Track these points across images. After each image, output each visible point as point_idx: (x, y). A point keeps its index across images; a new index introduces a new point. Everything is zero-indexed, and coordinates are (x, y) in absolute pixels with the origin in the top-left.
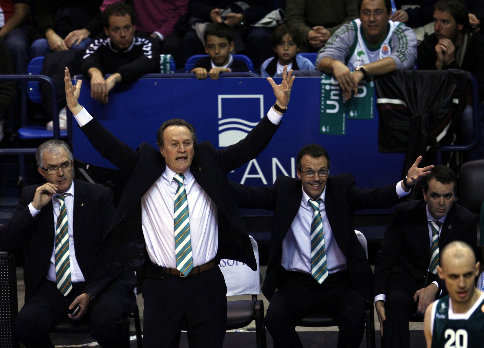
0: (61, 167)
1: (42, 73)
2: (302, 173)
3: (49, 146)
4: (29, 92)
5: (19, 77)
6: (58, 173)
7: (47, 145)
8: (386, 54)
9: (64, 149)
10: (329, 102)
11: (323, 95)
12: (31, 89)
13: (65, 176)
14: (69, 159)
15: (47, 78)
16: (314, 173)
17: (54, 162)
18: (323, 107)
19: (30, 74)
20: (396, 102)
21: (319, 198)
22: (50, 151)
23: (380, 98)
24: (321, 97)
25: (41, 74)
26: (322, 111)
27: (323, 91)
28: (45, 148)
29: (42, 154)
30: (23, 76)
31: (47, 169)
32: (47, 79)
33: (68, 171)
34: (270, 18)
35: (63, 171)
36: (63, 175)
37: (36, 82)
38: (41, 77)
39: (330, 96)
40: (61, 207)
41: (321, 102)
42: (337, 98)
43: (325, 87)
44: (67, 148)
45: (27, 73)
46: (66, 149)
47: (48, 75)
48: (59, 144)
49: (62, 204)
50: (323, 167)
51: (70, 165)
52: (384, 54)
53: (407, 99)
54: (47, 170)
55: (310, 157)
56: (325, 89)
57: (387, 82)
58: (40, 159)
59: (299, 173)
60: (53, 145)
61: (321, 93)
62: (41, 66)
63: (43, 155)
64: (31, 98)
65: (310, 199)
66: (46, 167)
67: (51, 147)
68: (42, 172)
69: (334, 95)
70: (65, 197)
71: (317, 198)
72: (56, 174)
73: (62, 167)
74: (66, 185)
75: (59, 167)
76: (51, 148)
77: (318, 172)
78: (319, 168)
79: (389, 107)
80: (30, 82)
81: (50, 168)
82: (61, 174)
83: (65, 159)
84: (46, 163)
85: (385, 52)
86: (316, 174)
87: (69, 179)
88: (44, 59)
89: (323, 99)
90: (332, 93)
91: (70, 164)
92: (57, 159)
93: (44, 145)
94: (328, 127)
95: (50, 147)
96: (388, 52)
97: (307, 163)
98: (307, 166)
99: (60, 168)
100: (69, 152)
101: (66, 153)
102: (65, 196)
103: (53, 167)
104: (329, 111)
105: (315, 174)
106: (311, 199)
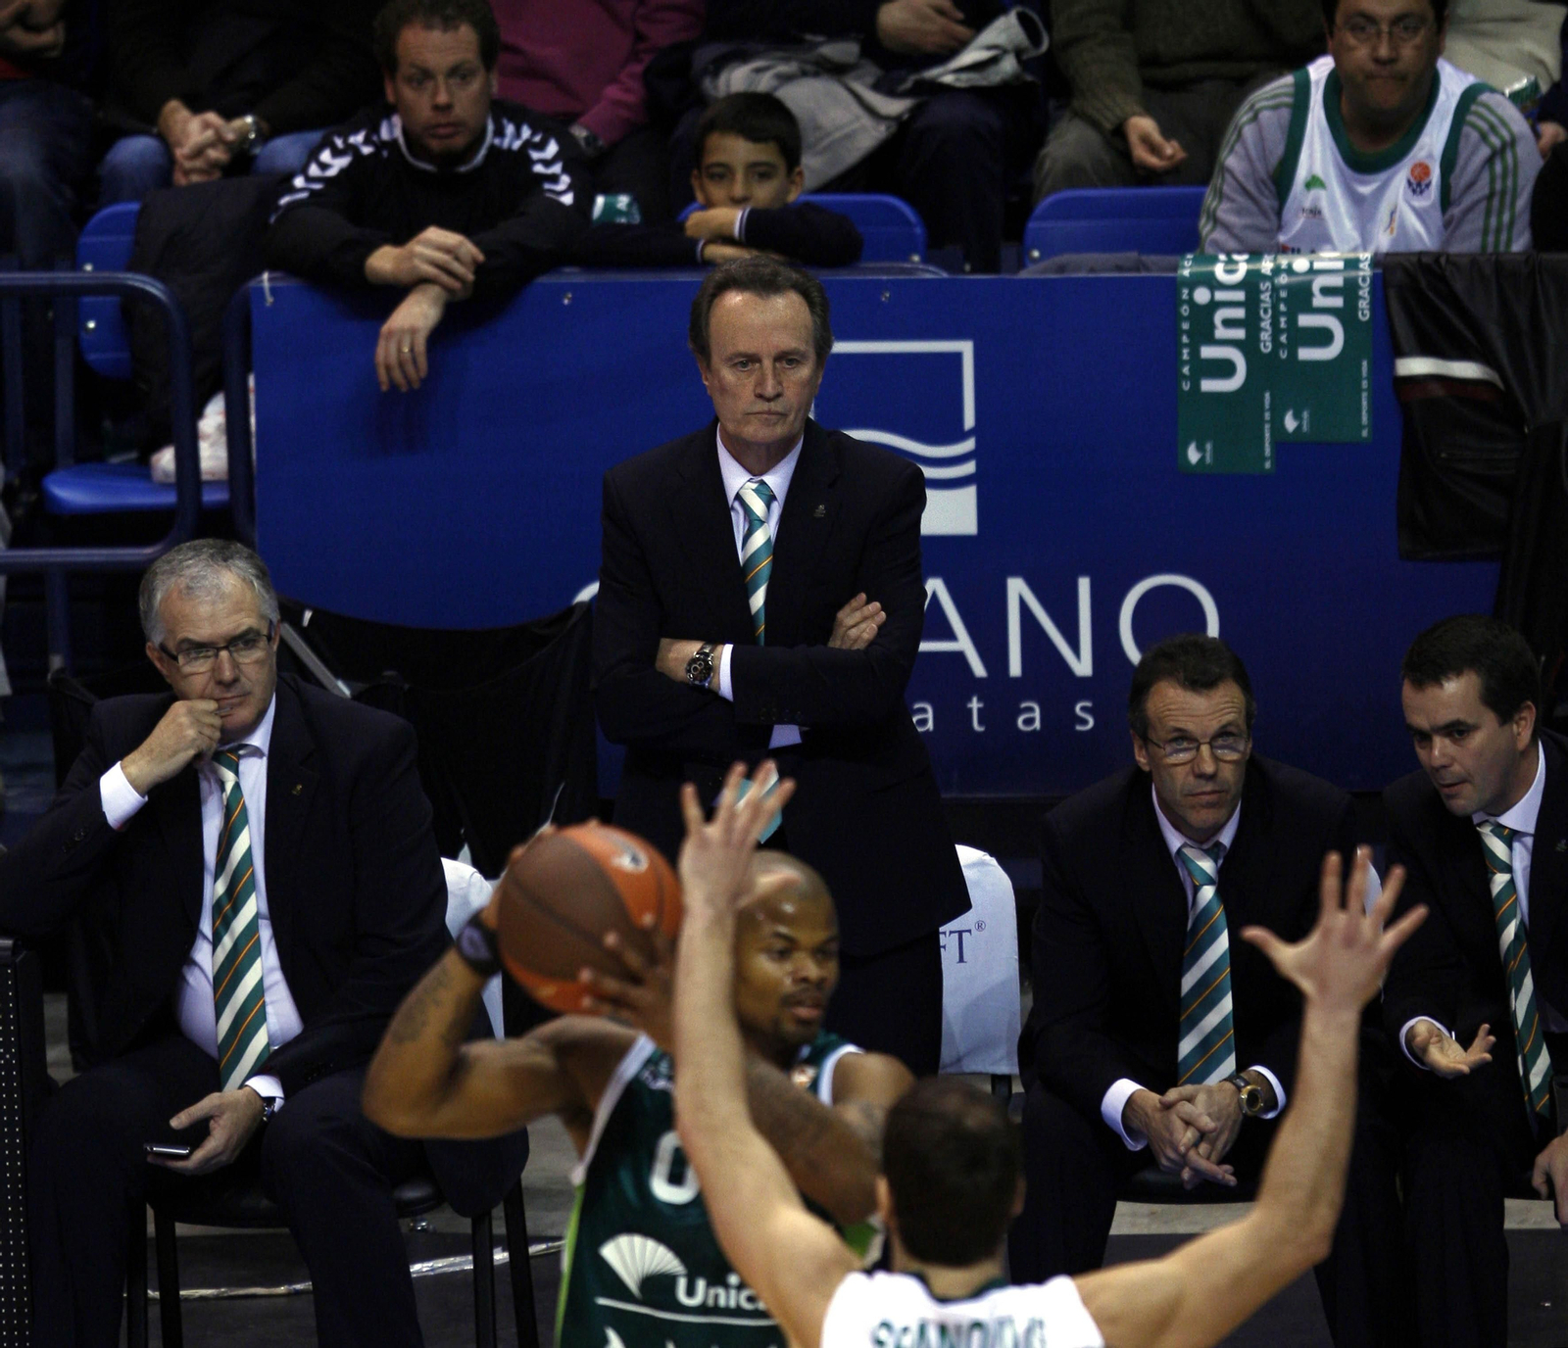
0: (226, 648)
1: (132, 267)
2: (1153, 749)
3: (188, 567)
4: (83, 335)
5: (46, 282)
6: (216, 670)
7: (181, 562)
8: (1421, 192)
9: (244, 580)
10: (1208, 352)
11: (1185, 326)
12: (91, 325)
13: (243, 679)
14: (262, 617)
15: (153, 286)
16: (1195, 745)
17: (203, 632)
18: (1186, 370)
19: (89, 268)
20: (1466, 370)
21: (1215, 839)
22: (189, 588)
23: (1402, 353)
24: (1176, 332)
25: (130, 269)
26: (1186, 386)
27: (1185, 310)
28: (172, 572)
29: (159, 596)
30: (63, 277)
31: (175, 653)
32: (155, 288)
33: (254, 666)
34: (989, 48)
35: (236, 665)
36: (236, 680)
37: (113, 299)
38: (129, 279)
39: (1212, 327)
40: (224, 794)
41: (1181, 354)
42: (1239, 334)
43: (1191, 294)
44: (257, 577)
45: (76, 266)
46: (253, 579)
47: (155, 273)
48: (225, 560)
49: (229, 786)
50: (1230, 724)
51: (263, 643)
52: (1414, 191)
53: (1505, 360)
54: (175, 658)
55: (1180, 691)
56: (1191, 302)
57: (1431, 295)
58: (153, 615)
59: (1141, 748)
60: (201, 565)
61: (1177, 318)
62: (127, 239)
63: (165, 600)
64: (92, 357)
65: (1185, 845)
66: (171, 646)
67: (194, 571)
68: (160, 660)
69: (1228, 323)
70: (240, 757)
71: (1208, 839)
72: (209, 674)
73: (232, 649)
74: (244, 714)
75: (219, 649)
76: (193, 578)
77: (1210, 743)
78: (1214, 726)
79: (1438, 391)
80: (87, 299)
81: (187, 652)
82: (228, 674)
83: (246, 621)
84: (171, 632)
85: (1419, 184)
86: (1205, 749)
87: (258, 692)
88: (141, 213)
89: (1185, 339)
90: (1220, 315)
91: (265, 638)
92: (212, 618)
93: (169, 562)
94: (1209, 447)
95: (187, 572)
96: (1428, 185)
97: (1168, 713)
98: (1172, 724)
99: (224, 654)
100: (262, 590)
101: (249, 595)
102: (241, 752)
103: (198, 648)
104: (1208, 385)
105: (1198, 749)
106: (1189, 842)
